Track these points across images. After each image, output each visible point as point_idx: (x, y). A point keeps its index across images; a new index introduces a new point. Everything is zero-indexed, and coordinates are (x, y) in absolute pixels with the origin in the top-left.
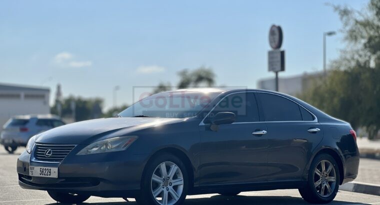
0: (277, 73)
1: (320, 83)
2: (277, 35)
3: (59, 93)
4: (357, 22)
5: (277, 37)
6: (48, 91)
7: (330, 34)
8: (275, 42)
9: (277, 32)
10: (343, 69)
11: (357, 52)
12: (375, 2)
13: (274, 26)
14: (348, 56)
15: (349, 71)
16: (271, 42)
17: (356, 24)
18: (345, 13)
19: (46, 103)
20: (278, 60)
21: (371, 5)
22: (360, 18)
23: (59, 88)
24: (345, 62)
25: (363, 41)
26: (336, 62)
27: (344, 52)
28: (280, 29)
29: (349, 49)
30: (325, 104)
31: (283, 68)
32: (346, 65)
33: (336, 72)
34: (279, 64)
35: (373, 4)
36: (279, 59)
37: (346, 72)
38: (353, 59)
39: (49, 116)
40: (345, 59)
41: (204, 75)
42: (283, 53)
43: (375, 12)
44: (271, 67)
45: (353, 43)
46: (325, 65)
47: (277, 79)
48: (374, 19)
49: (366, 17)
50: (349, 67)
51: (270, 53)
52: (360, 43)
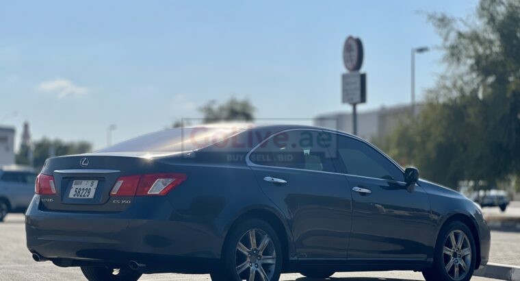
0: (354, 105)
1: (407, 121)
2: (355, 51)
3: (26, 135)
4: (460, 35)
5: (355, 54)
6: (11, 131)
7: (421, 50)
8: (351, 61)
9: (355, 46)
10: (442, 100)
11: (461, 77)
12: (486, 6)
13: (350, 38)
14: (449, 83)
15: (450, 104)
16: (346, 60)
17: (459, 38)
18: (443, 22)
19: (9, 148)
20: (356, 88)
21: (480, 10)
22: (464, 29)
23: (26, 126)
24: (443, 92)
25: (470, 62)
26: (430, 91)
27: (443, 77)
28: (359, 43)
29: (449, 74)
30: (416, 152)
31: (363, 99)
32: (445, 95)
33: (432, 105)
34: (358, 93)
35: (483, 8)
36: (358, 85)
37: (445, 105)
38: (455, 86)
39: (14, 168)
40: (445, 87)
41: (238, 108)
42: (363, 78)
43: (486, 20)
44: (346, 98)
45: (454, 66)
46: (413, 96)
47: (355, 114)
48: (485, 30)
49: (473, 27)
50: (450, 100)
51: (344, 77)
52: (465, 64)
